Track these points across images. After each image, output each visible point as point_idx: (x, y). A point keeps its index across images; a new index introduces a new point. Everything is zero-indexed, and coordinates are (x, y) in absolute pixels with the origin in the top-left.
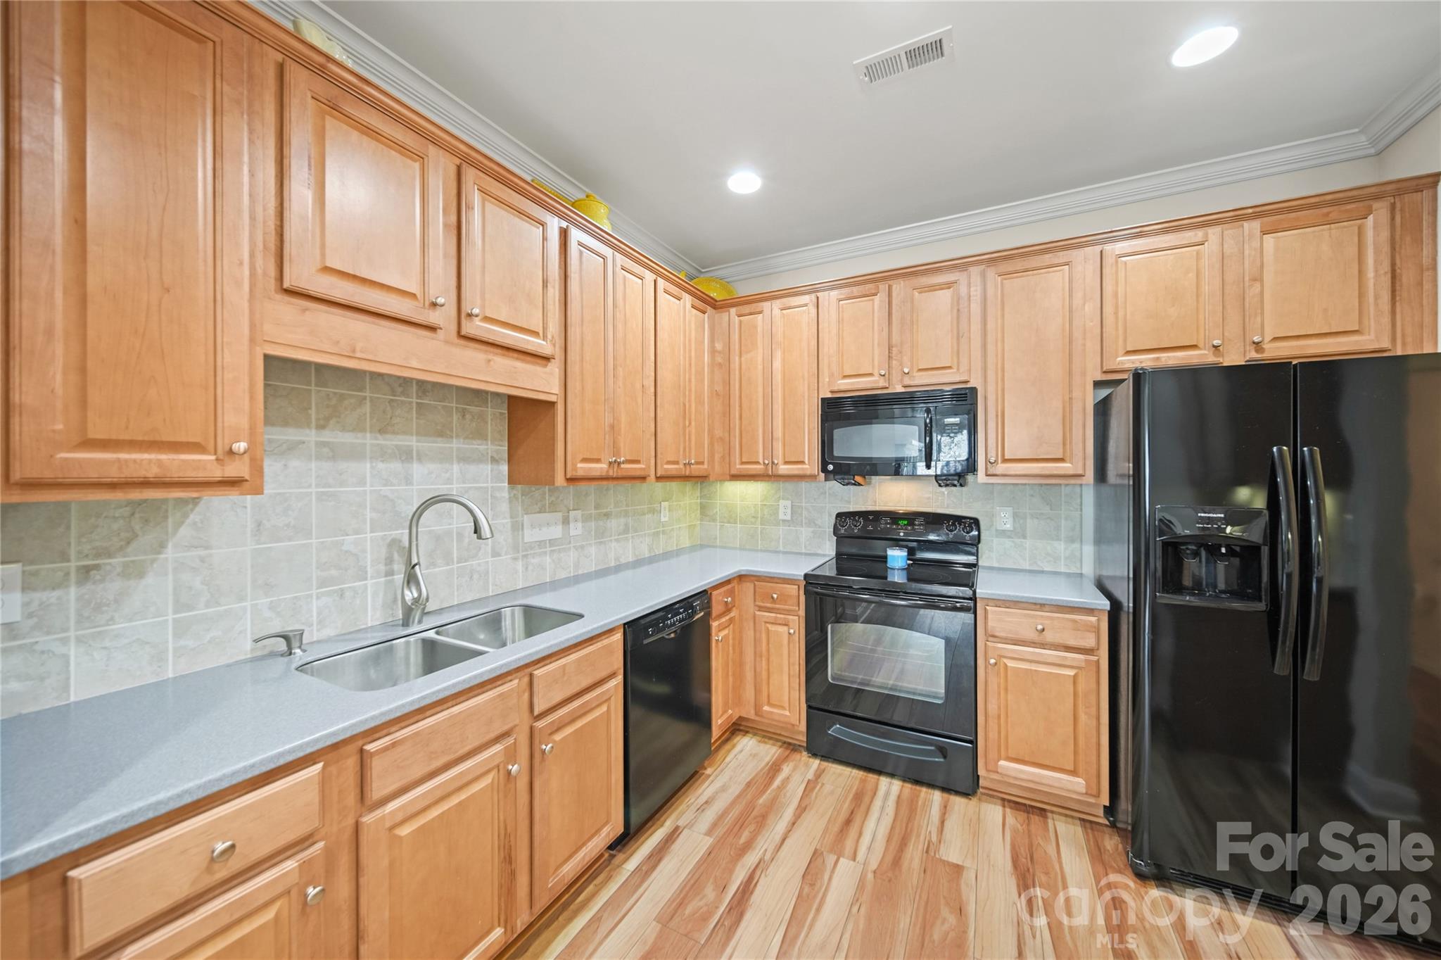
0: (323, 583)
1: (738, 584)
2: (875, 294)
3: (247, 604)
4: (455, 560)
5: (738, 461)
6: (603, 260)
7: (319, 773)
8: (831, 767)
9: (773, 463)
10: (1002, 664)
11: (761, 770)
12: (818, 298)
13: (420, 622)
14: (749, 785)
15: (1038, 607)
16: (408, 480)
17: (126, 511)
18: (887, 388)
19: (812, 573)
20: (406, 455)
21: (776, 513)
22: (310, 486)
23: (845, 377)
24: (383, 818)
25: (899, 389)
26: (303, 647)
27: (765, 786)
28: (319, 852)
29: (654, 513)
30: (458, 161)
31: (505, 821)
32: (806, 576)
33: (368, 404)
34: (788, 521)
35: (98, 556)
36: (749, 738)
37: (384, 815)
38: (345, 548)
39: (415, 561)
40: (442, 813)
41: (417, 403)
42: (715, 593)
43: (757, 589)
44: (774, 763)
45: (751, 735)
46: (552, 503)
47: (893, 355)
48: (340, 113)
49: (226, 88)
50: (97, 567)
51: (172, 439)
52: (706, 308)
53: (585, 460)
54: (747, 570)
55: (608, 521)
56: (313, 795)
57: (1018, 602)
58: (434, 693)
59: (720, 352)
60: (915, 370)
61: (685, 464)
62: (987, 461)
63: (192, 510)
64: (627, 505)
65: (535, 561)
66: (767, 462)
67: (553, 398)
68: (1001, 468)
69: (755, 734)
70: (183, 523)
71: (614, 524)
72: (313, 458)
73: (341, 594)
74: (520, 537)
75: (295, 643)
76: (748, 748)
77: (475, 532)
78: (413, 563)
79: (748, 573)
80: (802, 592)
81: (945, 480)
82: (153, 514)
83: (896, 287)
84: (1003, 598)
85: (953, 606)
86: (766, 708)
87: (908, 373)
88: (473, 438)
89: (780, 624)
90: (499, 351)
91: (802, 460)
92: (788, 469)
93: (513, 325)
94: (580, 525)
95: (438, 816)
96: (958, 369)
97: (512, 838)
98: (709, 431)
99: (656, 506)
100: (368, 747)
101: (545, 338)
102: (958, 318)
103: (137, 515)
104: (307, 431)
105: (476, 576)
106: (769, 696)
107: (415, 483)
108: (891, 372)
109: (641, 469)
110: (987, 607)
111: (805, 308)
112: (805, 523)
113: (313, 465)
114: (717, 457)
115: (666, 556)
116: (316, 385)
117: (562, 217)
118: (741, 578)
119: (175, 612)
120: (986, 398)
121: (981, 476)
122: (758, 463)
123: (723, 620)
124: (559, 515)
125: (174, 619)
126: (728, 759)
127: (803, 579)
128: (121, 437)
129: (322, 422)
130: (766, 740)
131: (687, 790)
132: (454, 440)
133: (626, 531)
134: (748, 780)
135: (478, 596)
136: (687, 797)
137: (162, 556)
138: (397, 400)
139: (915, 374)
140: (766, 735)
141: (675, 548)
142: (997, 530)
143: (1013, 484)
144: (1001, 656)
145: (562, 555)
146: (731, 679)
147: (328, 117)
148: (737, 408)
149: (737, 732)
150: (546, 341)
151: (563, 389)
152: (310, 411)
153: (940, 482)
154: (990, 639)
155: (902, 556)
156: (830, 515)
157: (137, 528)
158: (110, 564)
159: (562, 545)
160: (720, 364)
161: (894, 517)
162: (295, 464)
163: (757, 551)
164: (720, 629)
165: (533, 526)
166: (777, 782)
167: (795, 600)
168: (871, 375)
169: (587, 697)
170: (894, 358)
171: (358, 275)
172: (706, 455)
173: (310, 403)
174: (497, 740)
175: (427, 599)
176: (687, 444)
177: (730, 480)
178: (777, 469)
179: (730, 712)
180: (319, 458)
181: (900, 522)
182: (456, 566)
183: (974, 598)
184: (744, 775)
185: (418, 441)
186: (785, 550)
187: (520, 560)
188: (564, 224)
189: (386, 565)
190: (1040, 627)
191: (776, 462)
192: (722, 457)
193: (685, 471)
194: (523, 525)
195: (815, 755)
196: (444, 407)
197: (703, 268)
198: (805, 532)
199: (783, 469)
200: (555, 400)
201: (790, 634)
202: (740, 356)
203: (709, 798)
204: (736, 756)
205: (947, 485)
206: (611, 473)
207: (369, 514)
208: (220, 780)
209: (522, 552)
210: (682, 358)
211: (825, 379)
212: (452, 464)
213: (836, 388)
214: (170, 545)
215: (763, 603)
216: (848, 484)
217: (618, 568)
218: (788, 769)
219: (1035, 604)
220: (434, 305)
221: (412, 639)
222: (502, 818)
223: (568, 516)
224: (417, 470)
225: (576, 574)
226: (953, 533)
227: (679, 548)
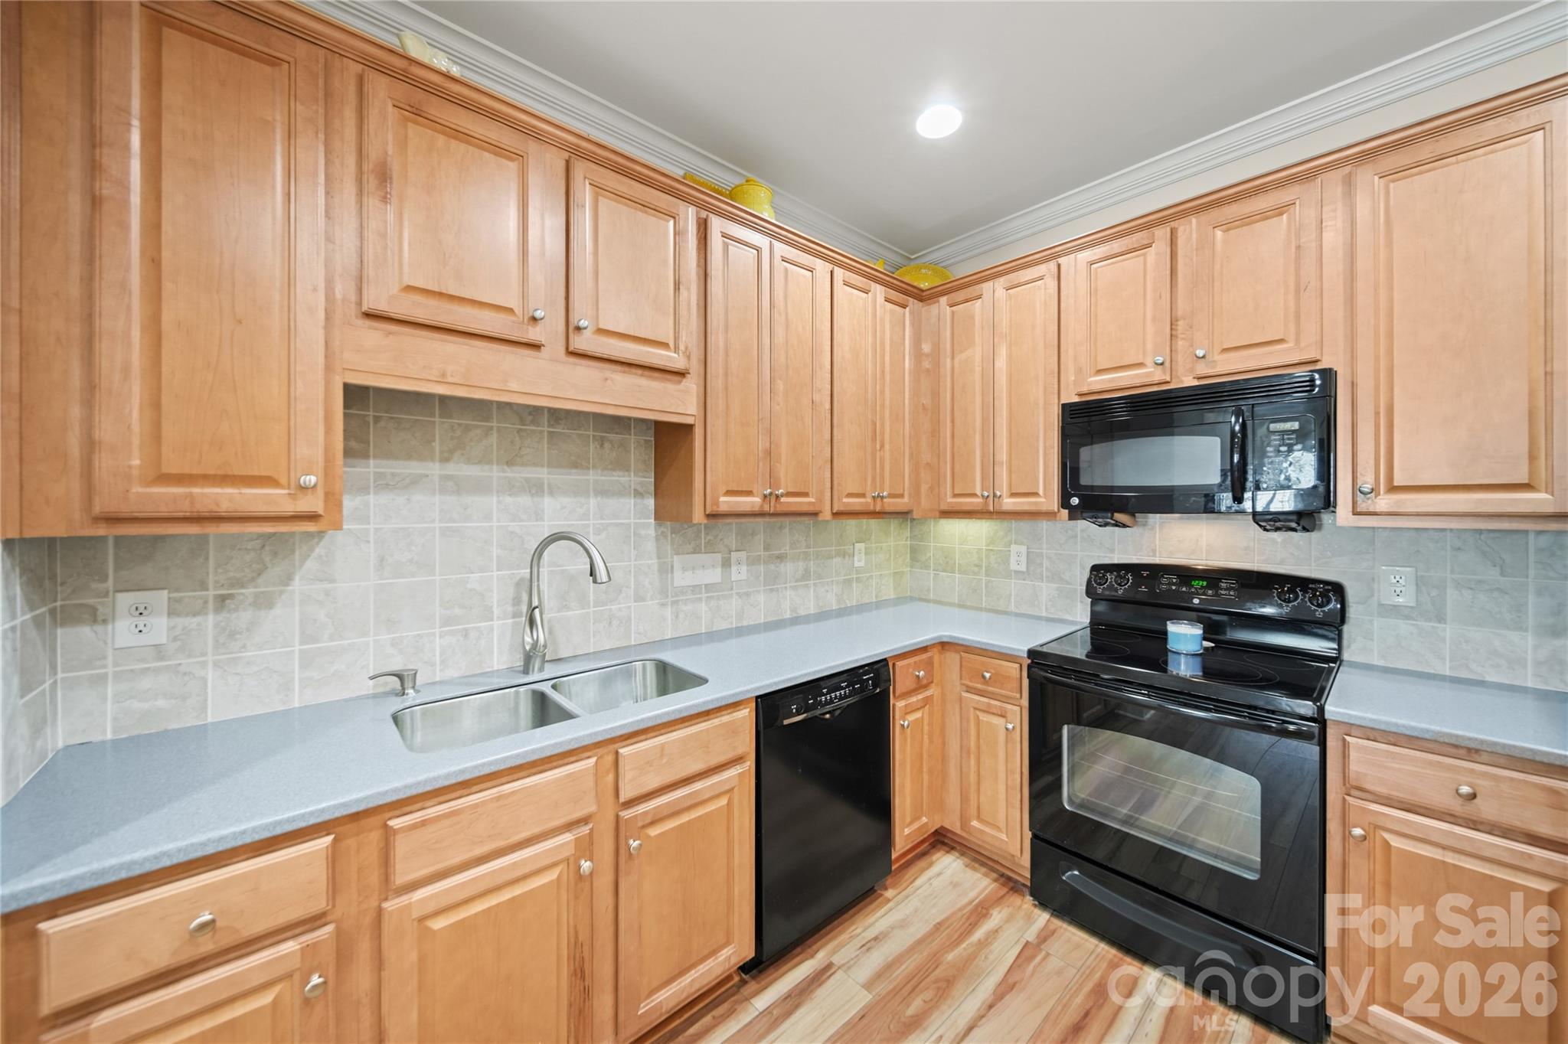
0: (447, 621)
1: (940, 653)
2: (1149, 246)
3: (371, 639)
4: (592, 604)
5: (949, 493)
6: (756, 252)
7: (327, 847)
8: (1066, 930)
9: (995, 495)
10: (1378, 838)
11: (960, 909)
12: (1059, 266)
13: (541, 669)
14: (938, 927)
15: (1463, 752)
16: (539, 516)
17: (257, 543)
18: (1168, 382)
19: (1040, 649)
20: (537, 489)
21: (1006, 560)
22: (433, 521)
23: (1100, 372)
24: (409, 906)
25: (1189, 382)
26: (416, 688)
27: (962, 934)
28: (326, 936)
29: (844, 557)
30: (566, 155)
31: (575, 927)
32: (1032, 653)
33: (495, 435)
34: (1022, 572)
35: (232, 586)
36: (953, 858)
37: (410, 904)
38: (469, 586)
39: (535, 603)
40: (489, 909)
41: (548, 432)
42: (899, 664)
43: (964, 663)
44: (981, 903)
45: (957, 854)
46: (708, 543)
47: (1179, 332)
48: (426, 118)
49: (300, 108)
50: (231, 596)
51: (243, 473)
52: (908, 301)
53: (729, 493)
54: (951, 637)
55: (783, 565)
56: (320, 872)
57: (1417, 738)
58: (476, 767)
59: (927, 355)
60: (1217, 349)
61: (874, 497)
62: (1356, 490)
63: (318, 544)
64: (808, 547)
65: (689, 607)
66: (986, 494)
67: (689, 421)
68: (1384, 502)
69: (963, 854)
70: (309, 556)
71: (788, 568)
72: (437, 492)
73: (466, 634)
74: (669, 580)
75: (408, 684)
76: (949, 872)
77: (591, 575)
78: (533, 606)
79: (951, 641)
80: (1025, 674)
81: (1269, 521)
82: (280, 546)
83: (1185, 231)
84: (1383, 727)
85: (1279, 727)
86: (975, 823)
87: (1204, 357)
88: (613, 469)
89: (994, 714)
90: (618, 368)
91: (1035, 491)
92: (1014, 503)
93: (634, 337)
94: (744, 568)
95: (483, 911)
96: (1297, 341)
97: (586, 948)
98: (911, 455)
99: (848, 548)
100: (391, 823)
101: (676, 350)
102: (1298, 259)
103: (267, 548)
104: (431, 464)
105: (615, 622)
106: (979, 808)
107: (546, 518)
108: (1173, 359)
109: (810, 503)
110: (1348, 738)
111: (1041, 282)
112: (1047, 577)
113: (437, 499)
114: (924, 488)
115: (861, 608)
116: (440, 417)
117: (700, 205)
118: (944, 645)
119: (301, 644)
120: (1353, 385)
121: (1343, 513)
122: (974, 495)
123: (914, 699)
124: (718, 557)
125: (300, 650)
126: (918, 882)
127: (1026, 656)
128: (194, 472)
129: (446, 455)
130: (977, 865)
131: (855, 914)
132: (591, 472)
133: (806, 576)
134: (938, 920)
135: (617, 644)
136: (853, 924)
137: (290, 588)
138: (525, 430)
139: (1217, 357)
140: (979, 857)
141: (874, 600)
142: (1380, 605)
143: (1416, 529)
144: (1377, 827)
145: (721, 602)
146: (926, 777)
147: (410, 125)
148: (949, 424)
149: (939, 846)
150: (678, 354)
151: (702, 409)
152: (433, 444)
153: (1263, 524)
154: (1354, 792)
155: (1193, 636)
156: (1082, 567)
157: (267, 559)
158: (242, 594)
159: (723, 591)
160: (928, 370)
161: (1185, 574)
162: (418, 498)
163: (981, 609)
164: (909, 710)
165: (684, 569)
166: (979, 934)
167: (1016, 685)
168: (1141, 365)
169: (698, 786)
170: (1180, 336)
171: (445, 292)
172: (907, 485)
173: (434, 436)
174: (569, 827)
175: (545, 646)
176: (878, 471)
177: (940, 518)
178: (1001, 505)
179: (924, 820)
180: (443, 491)
181: (1195, 583)
182: (592, 609)
183: (1320, 719)
184: (934, 911)
185: (549, 473)
186: (1017, 611)
187: (670, 607)
188: (704, 214)
189: (514, 605)
190: (1465, 790)
191: (998, 493)
192: (930, 488)
193: (874, 505)
194: (672, 567)
195: (1043, 903)
196: (579, 436)
197: (913, 254)
198: (1047, 590)
199: (1009, 503)
200: (692, 423)
201: (1007, 729)
202: (953, 358)
203: (881, 933)
204: (930, 879)
205: (1277, 529)
206: (766, 508)
207: (495, 551)
208: (204, 844)
209: (672, 597)
210: (870, 364)
211: (1069, 376)
212: (589, 497)
213: (1085, 389)
214: (297, 578)
215: (971, 682)
216: (1106, 525)
217: (795, 621)
218: (1000, 916)
219: (1456, 746)
220: (534, 319)
221: (522, 689)
222: (571, 922)
223: (730, 558)
224: (548, 503)
225: (739, 625)
226: (1290, 605)
227: (879, 599)
